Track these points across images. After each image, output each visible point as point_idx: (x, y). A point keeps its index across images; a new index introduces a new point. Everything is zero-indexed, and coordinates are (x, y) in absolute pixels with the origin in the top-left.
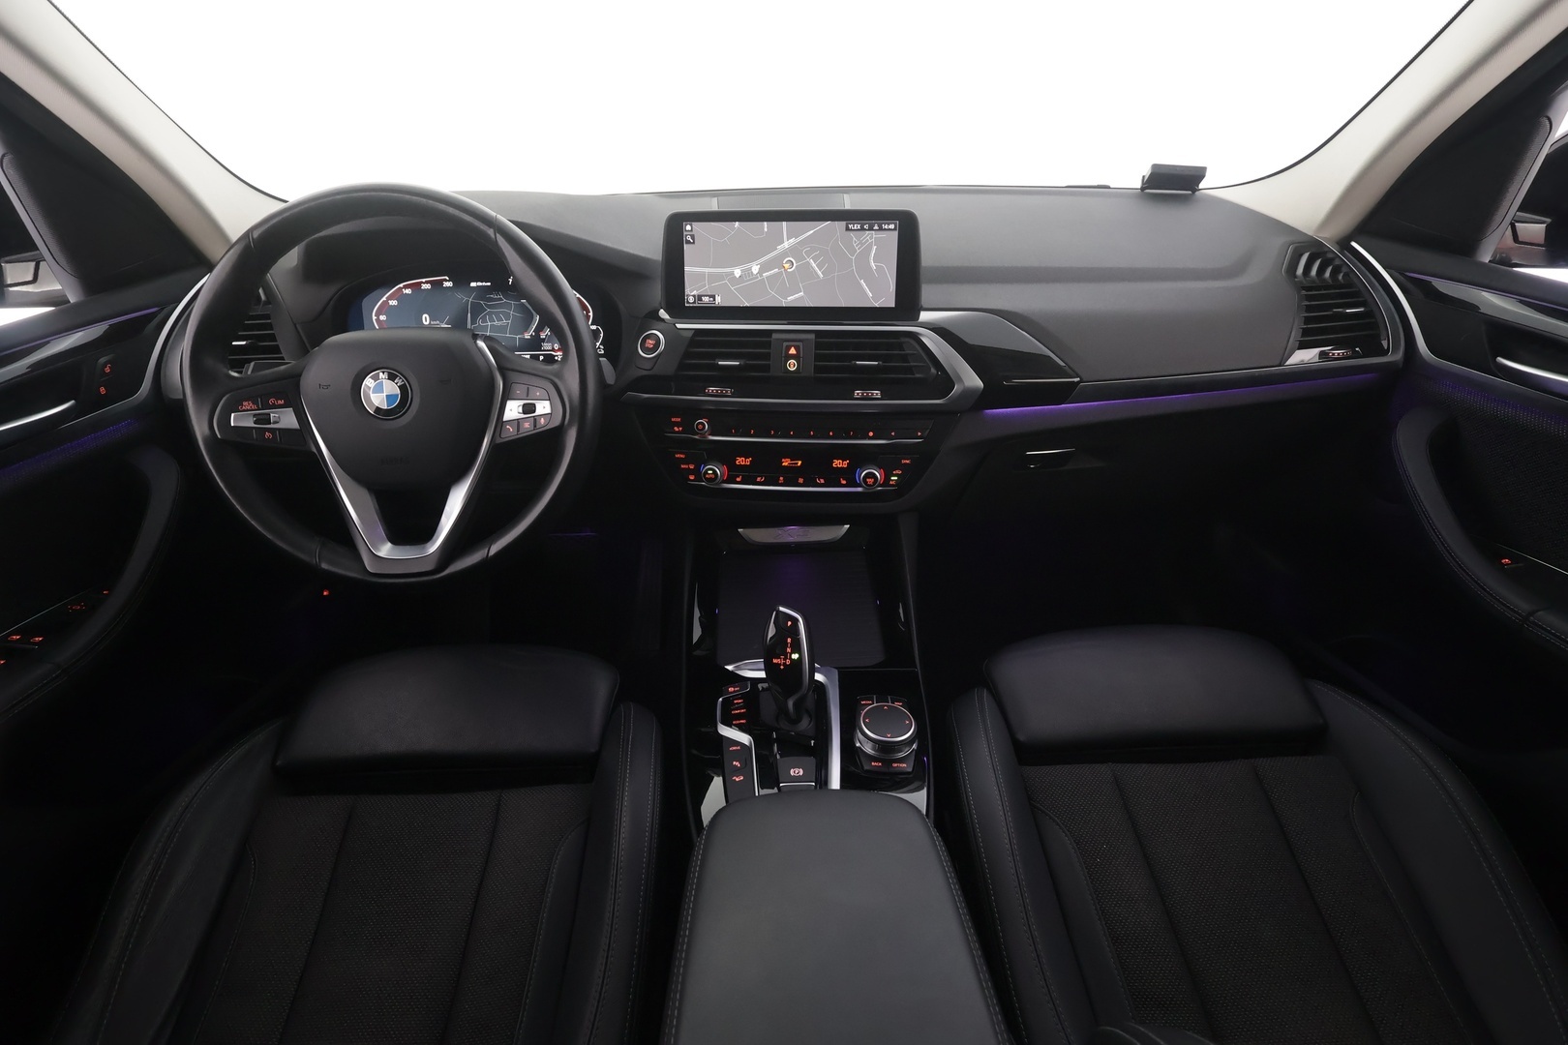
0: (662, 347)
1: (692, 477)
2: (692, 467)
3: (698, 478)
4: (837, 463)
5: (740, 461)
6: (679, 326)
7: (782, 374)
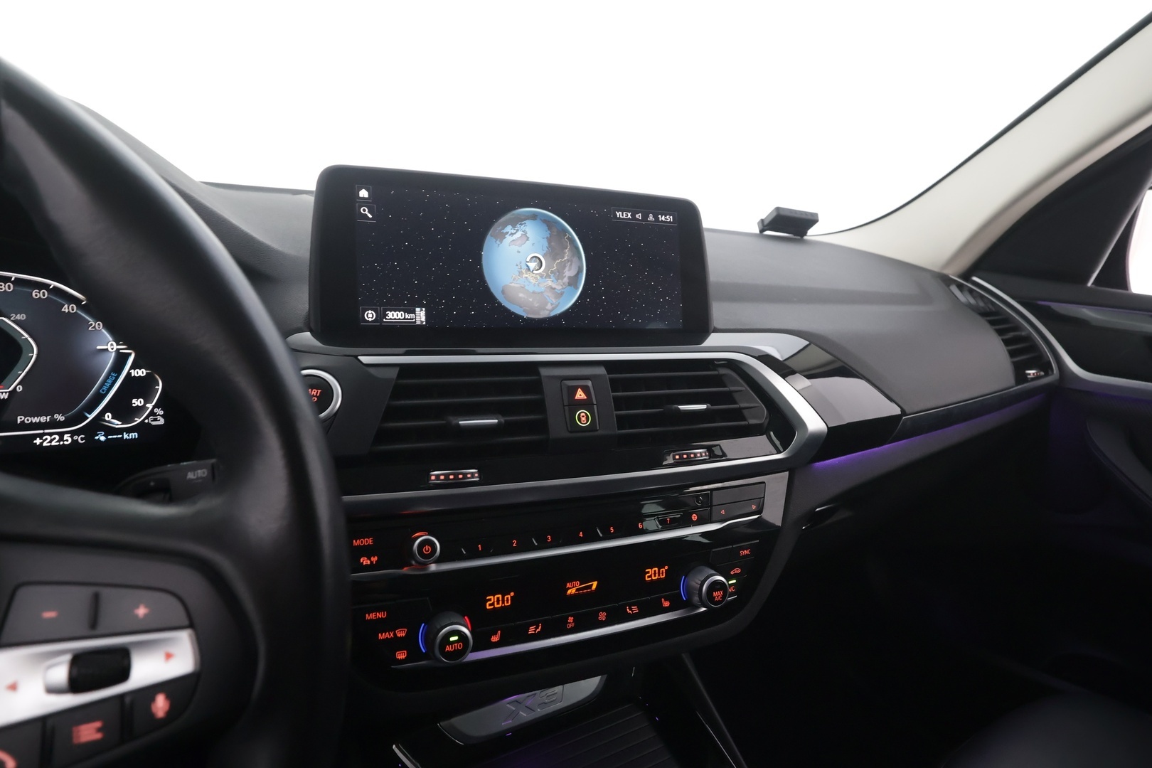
0: (337, 402)
1: (401, 656)
2: (401, 633)
3: (414, 654)
4: (653, 574)
5: (495, 601)
6: (365, 359)
7: (568, 435)
